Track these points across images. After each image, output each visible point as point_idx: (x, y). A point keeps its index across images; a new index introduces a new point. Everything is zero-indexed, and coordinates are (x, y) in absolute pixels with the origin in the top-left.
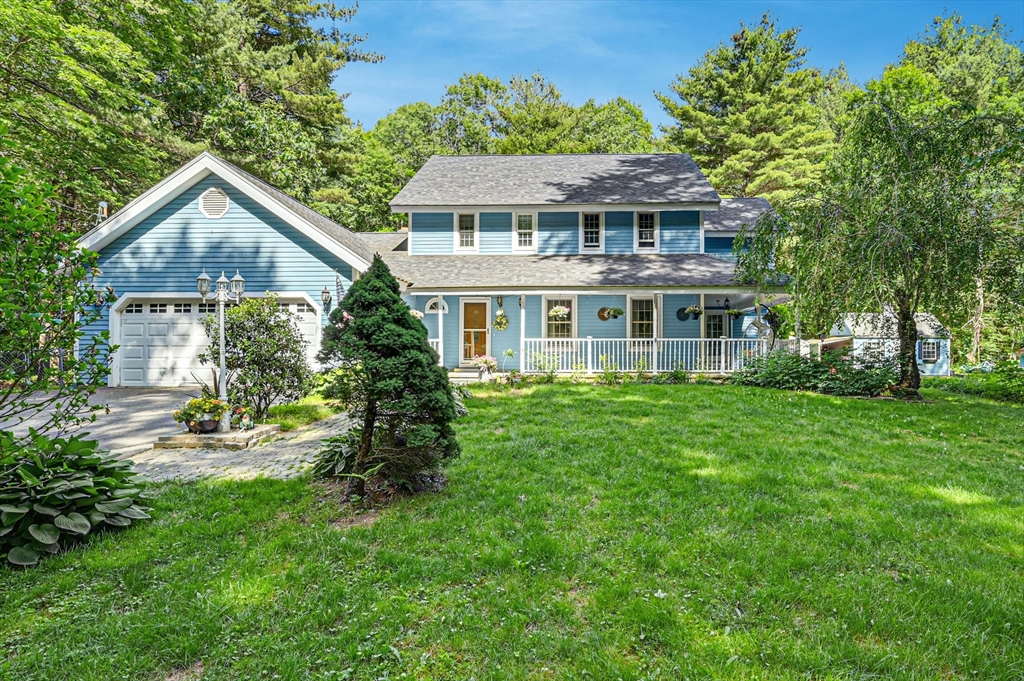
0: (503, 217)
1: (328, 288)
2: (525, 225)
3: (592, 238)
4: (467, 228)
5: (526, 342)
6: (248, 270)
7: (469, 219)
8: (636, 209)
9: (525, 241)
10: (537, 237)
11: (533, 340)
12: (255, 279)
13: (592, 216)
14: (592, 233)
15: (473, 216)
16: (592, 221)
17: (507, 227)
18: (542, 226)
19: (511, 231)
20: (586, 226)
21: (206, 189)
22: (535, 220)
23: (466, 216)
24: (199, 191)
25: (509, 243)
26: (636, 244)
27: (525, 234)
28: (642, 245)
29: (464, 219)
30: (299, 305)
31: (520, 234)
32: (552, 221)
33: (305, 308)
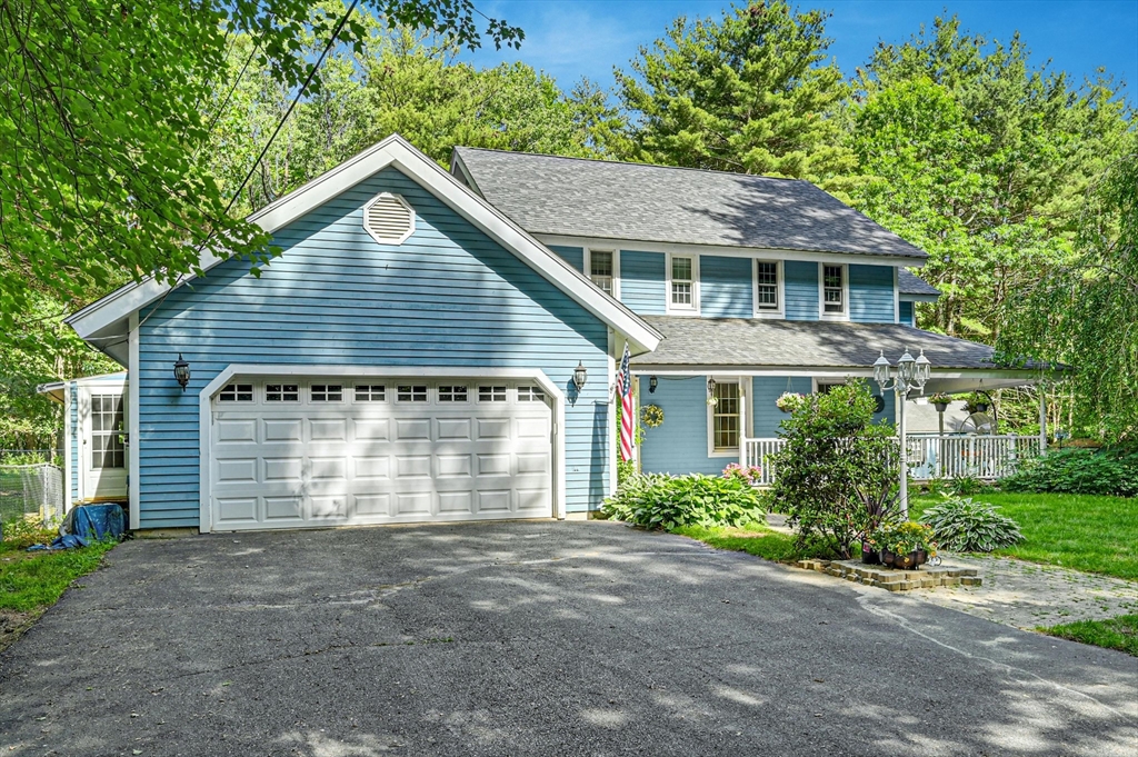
0: (653, 259)
1: (584, 364)
2: (682, 271)
3: (768, 297)
4: (601, 273)
5: (748, 444)
6: (448, 331)
7: (605, 258)
8: (822, 259)
9: (681, 296)
10: (699, 288)
11: (762, 440)
12: (460, 347)
13: (767, 265)
14: (766, 289)
15: (610, 254)
16: (767, 272)
17: (658, 274)
18: (706, 276)
19: (664, 279)
20: (761, 278)
21: (375, 194)
22: (696, 267)
23: (602, 253)
24: (363, 197)
25: (661, 297)
26: (821, 308)
27: (681, 286)
28: (828, 308)
29: (598, 257)
30: (521, 389)
31: (674, 285)
32: (719, 269)
33: (531, 393)
